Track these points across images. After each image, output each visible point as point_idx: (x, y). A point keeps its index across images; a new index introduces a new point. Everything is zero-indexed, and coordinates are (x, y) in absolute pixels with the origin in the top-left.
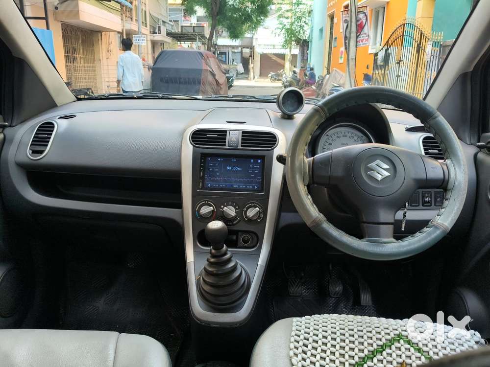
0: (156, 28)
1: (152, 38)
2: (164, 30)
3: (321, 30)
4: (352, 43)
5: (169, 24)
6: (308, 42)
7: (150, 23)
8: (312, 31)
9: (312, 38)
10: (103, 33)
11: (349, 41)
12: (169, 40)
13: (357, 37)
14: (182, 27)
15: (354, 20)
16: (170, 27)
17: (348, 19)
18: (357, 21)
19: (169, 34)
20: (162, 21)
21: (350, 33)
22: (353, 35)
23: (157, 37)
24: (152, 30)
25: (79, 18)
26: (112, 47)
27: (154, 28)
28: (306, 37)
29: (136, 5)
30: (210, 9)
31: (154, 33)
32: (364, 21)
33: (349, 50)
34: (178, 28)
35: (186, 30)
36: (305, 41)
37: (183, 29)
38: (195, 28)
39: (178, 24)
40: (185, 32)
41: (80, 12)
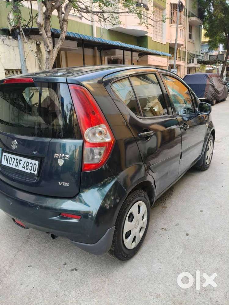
0: (191, 60)
1: (188, 66)
2: (196, 60)
5: (201, 56)
7: (187, 57)
12: (199, 66)
14: (210, 56)
16: (202, 57)
19: (199, 62)
20: (196, 55)
23: (191, 65)
24: (189, 61)
27: (190, 60)
29: (180, 50)
30: (226, 45)
31: (190, 63)
34: (207, 57)
35: (212, 58)
37: (211, 57)
38: (218, 56)
39: (208, 54)
40: (211, 59)
41: (148, 61)
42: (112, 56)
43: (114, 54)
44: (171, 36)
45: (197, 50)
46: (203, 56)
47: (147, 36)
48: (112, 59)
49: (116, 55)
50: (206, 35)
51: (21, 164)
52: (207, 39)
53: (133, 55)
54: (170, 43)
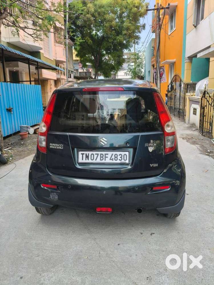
0: (69, 75)
2: (72, 76)
3: (149, 72)
4: (159, 81)
6: (144, 77)
8: (145, 72)
9: (145, 75)
10: (48, 81)
11: (157, 80)
12: (75, 80)
13: (160, 79)
14: (80, 72)
15: (158, 72)
17: (156, 71)
18: (160, 72)
19: (75, 77)
20: (71, 71)
21: (157, 77)
22: (159, 78)
23: (70, 80)
25: (42, 76)
26: (52, 86)
28: (142, 74)
32: (163, 72)
33: (157, 85)
34: (78, 74)
36: (142, 77)
37: (81, 74)
38: (86, 73)
39: (78, 71)
40: (82, 76)
41: (43, 74)
42: (14, 68)
43: (18, 66)
44: (56, 54)
45: (72, 67)
46: (75, 73)
47: (40, 52)
48: (15, 71)
49: (19, 67)
50: (77, 55)
51: (107, 157)
52: (78, 59)
53: (30, 68)
54: (55, 60)
